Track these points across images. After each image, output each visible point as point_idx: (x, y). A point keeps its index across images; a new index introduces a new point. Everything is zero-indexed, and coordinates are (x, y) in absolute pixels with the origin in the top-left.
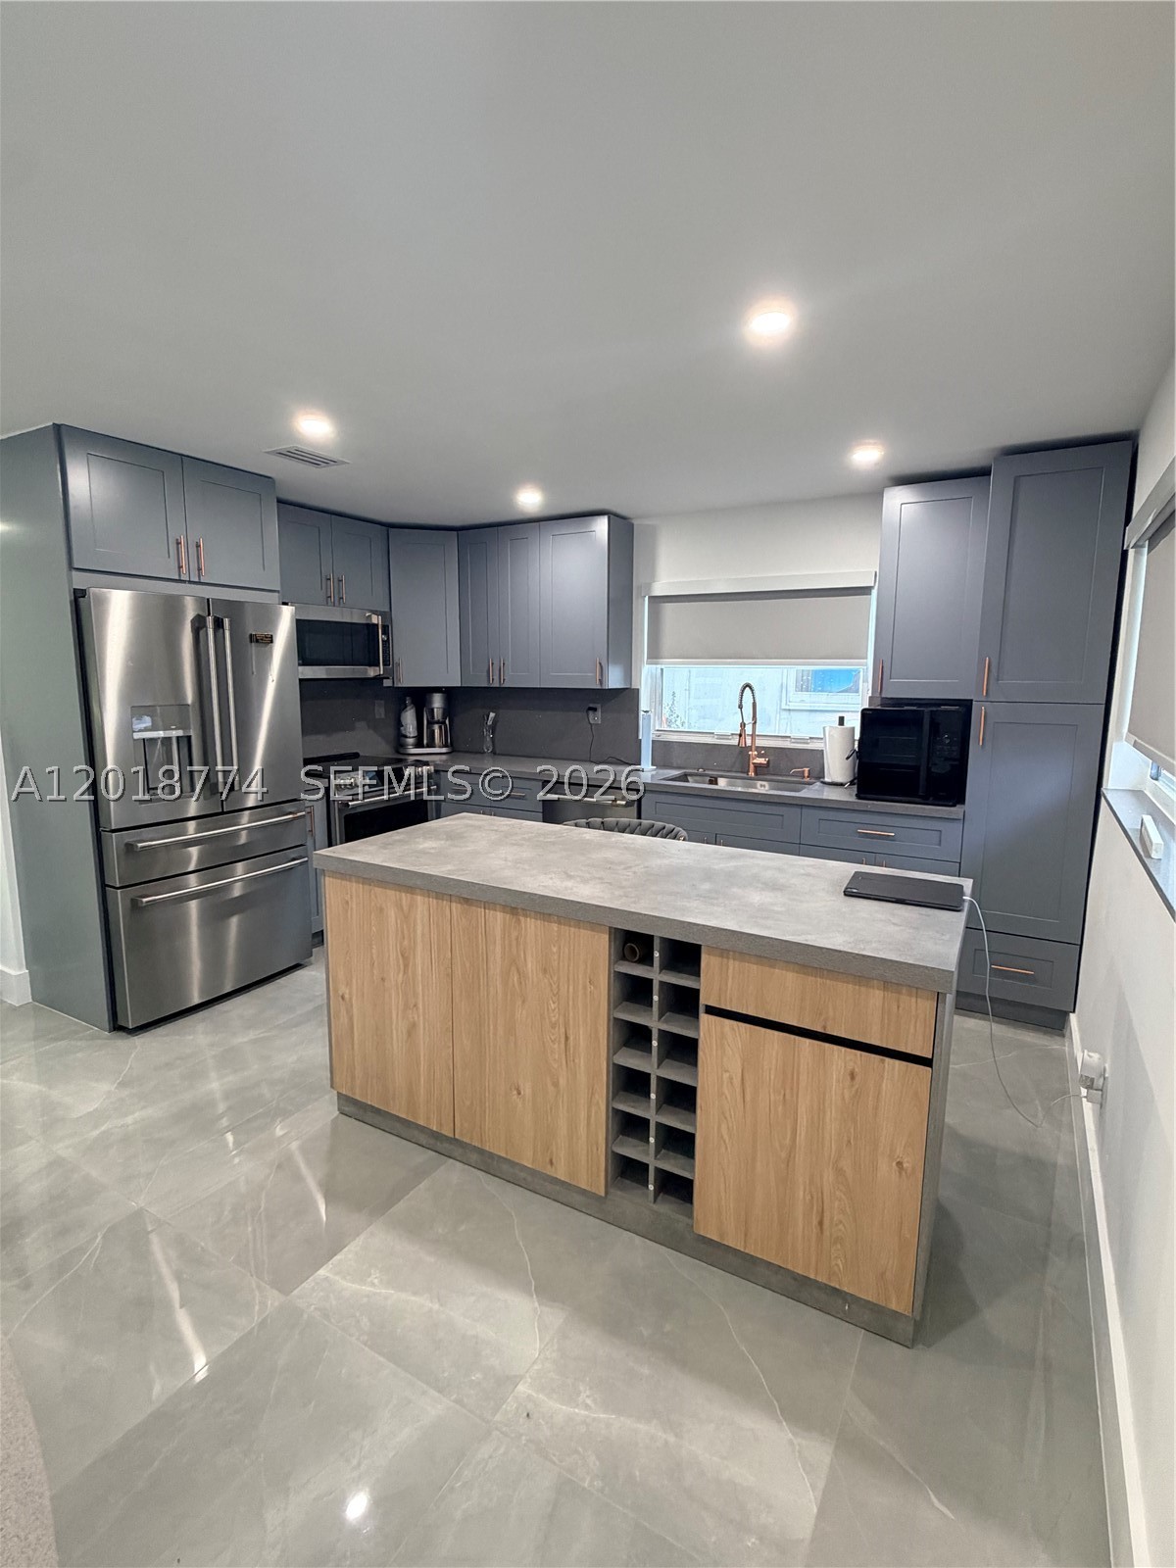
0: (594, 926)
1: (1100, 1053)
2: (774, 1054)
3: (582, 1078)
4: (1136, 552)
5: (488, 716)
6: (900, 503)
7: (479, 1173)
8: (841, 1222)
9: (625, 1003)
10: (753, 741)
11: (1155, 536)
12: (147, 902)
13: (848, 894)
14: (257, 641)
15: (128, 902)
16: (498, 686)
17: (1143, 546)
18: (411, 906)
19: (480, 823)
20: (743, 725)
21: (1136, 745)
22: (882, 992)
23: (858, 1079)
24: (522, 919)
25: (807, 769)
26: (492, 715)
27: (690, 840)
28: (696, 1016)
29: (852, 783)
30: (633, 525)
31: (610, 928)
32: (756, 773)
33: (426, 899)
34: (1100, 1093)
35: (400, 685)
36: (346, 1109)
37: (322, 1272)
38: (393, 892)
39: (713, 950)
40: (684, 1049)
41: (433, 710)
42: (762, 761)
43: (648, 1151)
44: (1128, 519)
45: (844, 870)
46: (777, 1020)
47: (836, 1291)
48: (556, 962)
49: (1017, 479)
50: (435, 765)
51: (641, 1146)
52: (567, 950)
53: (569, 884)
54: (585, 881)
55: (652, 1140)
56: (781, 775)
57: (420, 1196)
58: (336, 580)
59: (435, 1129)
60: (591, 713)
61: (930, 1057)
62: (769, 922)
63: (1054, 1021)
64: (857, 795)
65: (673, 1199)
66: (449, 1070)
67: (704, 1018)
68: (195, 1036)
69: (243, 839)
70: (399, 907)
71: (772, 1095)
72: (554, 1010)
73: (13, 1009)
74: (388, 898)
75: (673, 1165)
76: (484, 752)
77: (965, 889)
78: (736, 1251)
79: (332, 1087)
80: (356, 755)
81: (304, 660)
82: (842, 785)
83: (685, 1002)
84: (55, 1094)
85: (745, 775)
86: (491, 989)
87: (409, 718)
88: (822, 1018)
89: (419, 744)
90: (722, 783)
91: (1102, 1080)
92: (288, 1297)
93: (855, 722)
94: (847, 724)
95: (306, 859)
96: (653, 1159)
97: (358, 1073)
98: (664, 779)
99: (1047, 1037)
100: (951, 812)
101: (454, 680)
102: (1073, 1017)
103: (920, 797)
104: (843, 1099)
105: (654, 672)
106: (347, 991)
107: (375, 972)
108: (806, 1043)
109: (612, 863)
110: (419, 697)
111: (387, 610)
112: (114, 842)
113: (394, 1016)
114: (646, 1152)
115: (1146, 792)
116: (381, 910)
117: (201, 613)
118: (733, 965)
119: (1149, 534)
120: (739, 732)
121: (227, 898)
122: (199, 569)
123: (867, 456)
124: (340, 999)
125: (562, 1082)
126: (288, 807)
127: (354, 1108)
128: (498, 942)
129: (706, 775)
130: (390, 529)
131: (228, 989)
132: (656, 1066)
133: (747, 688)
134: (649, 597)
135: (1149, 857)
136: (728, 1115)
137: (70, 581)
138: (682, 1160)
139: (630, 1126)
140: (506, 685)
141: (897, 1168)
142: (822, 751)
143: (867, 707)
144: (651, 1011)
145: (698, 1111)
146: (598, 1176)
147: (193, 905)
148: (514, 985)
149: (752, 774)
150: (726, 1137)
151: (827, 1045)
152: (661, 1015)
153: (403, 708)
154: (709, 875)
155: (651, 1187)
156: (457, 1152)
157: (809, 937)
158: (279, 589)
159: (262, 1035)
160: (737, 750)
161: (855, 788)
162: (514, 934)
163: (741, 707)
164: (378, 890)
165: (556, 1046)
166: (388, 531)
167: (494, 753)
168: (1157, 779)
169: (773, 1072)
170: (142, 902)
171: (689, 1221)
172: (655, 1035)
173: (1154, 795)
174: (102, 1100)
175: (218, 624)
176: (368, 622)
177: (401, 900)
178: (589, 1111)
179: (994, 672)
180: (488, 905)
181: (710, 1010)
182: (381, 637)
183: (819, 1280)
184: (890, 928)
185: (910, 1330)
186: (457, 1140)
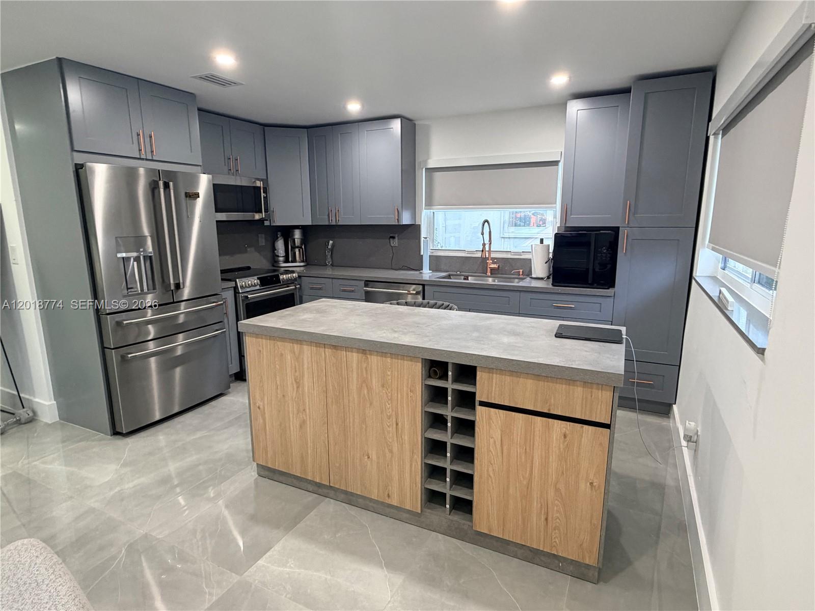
0: (413, 358)
1: (695, 423)
2: (520, 427)
3: (407, 446)
4: (715, 138)
5: (328, 243)
6: (576, 109)
7: (344, 504)
8: (558, 518)
9: (430, 403)
10: (490, 254)
11: (726, 129)
12: (131, 357)
13: (556, 336)
14: (190, 197)
15: (119, 358)
16: (334, 224)
17: (718, 134)
18: (301, 351)
19: (335, 304)
20: (484, 245)
21: (713, 249)
22: (582, 389)
23: (568, 437)
24: (368, 356)
25: (521, 270)
26: (331, 242)
28: (473, 408)
29: (548, 278)
30: (415, 124)
31: (422, 359)
32: (491, 274)
33: (310, 347)
34: (695, 444)
35: (274, 225)
36: (263, 473)
37: (260, 562)
38: (289, 344)
39: (484, 369)
40: (467, 427)
41: (294, 239)
42: (495, 266)
44: (710, 119)
45: (555, 324)
46: (521, 407)
47: (555, 556)
48: (390, 381)
49: (646, 95)
50: (298, 273)
51: (442, 484)
52: (396, 374)
53: (396, 335)
54: (405, 334)
55: (448, 480)
56: (506, 274)
57: (311, 518)
58: (234, 160)
59: (318, 481)
60: (391, 240)
61: (609, 423)
62: (515, 352)
63: (664, 409)
64: (552, 284)
65: (461, 513)
66: (326, 447)
67: (479, 409)
68: (160, 437)
69: (182, 319)
70: (293, 352)
71: (519, 449)
72: (389, 409)
73: (48, 425)
74: (286, 349)
75: (461, 493)
76: (327, 265)
77: (623, 332)
78: (497, 538)
79: (254, 461)
80: (249, 268)
81: (218, 210)
82: (542, 279)
83: (467, 400)
84: (83, 472)
85: (484, 275)
86: (351, 398)
87: (280, 244)
88: (548, 405)
89: (287, 261)
90: (471, 280)
91: (696, 436)
92: (243, 577)
93: (550, 242)
94: (546, 242)
95: (225, 330)
96: (449, 491)
97: (270, 451)
98: (438, 278)
99: (660, 419)
100: (606, 292)
101: (308, 222)
102: (675, 408)
103: (590, 284)
104: (560, 449)
105: (429, 214)
106: (262, 404)
107: (279, 392)
108: (538, 419)
109: (419, 323)
110: (286, 231)
111: (265, 178)
112: (109, 321)
113: (291, 417)
114: (445, 487)
115: (718, 277)
116: (282, 355)
117: (155, 179)
118: (496, 377)
119: (722, 128)
120: (481, 250)
121: (173, 356)
122: (152, 152)
123: (560, 80)
124: (258, 409)
125: (395, 449)
126: (212, 299)
127: (268, 472)
128: (355, 370)
129: (463, 275)
130: (265, 127)
131: (176, 409)
132: (450, 437)
133: (486, 223)
134: (425, 169)
135: (727, 309)
136: (492, 462)
137: (72, 159)
138: (467, 491)
139: (435, 472)
140: (340, 223)
141: (590, 486)
142: (530, 259)
143: (557, 232)
144: (447, 406)
145: (476, 461)
146: (417, 502)
147: (153, 360)
148: (364, 396)
149: (489, 274)
150: (492, 475)
151: (550, 420)
152: (452, 409)
153: (275, 239)
154: (476, 328)
155: (448, 506)
156: (332, 493)
158: (201, 164)
159: (205, 434)
160: (480, 260)
161: (551, 280)
162: (364, 365)
163: (483, 234)
164: (279, 343)
165: (391, 429)
166: (264, 129)
167: (332, 265)
168: (724, 270)
169: (519, 437)
170: (128, 357)
171: (470, 524)
172: (449, 419)
173: (723, 278)
174: (112, 474)
175: (166, 186)
176: (254, 185)
177: (294, 348)
178: (411, 465)
179: (632, 209)
180: (348, 348)
181: (483, 404)
182: (263, 195)
183: (545, 550)
184: (585, 353)
185: (596, 574)
186: (332, 487)
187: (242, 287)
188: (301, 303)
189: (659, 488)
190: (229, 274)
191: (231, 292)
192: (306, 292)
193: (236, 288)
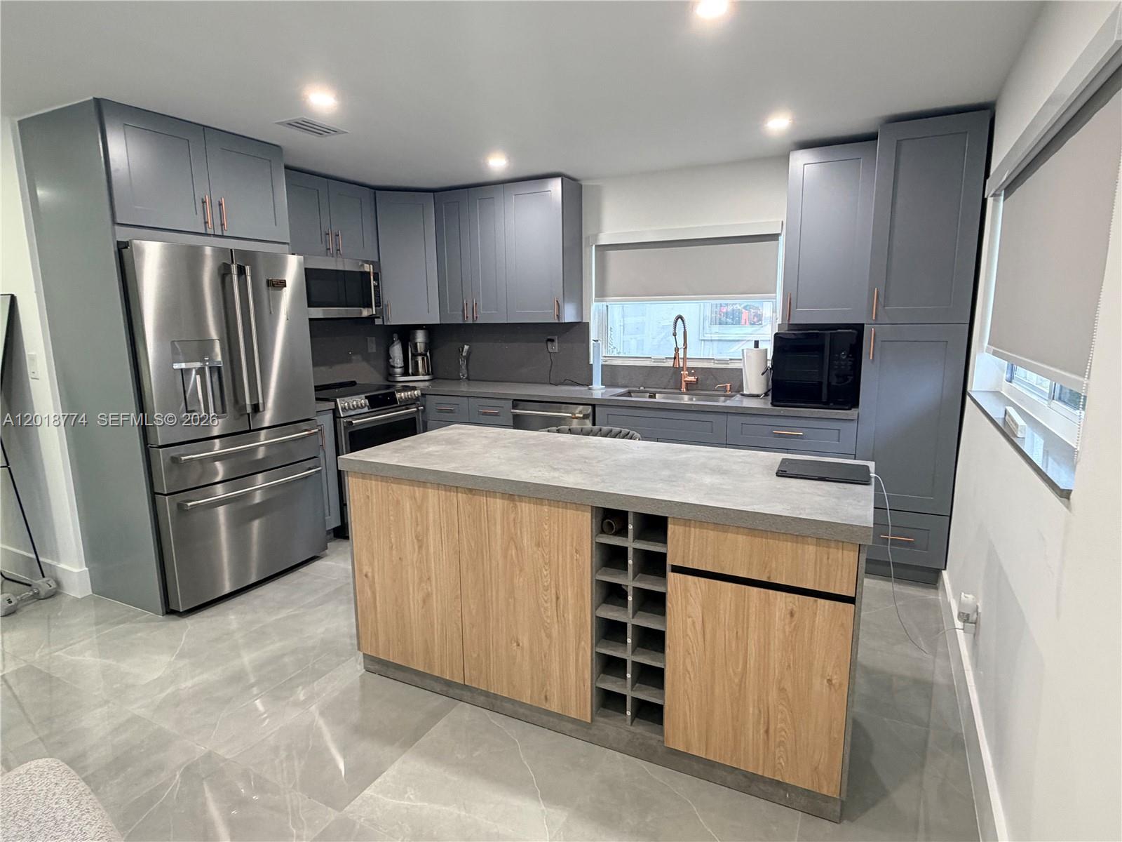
0: (578, 506)
1: (973, 595)
2: (728, 602)
3: (571, 630)
4: (994, 200)
5: (463, 348)
6: (803, 163)
7: (484, 710)
8: (783, 730)
9: (603, 568)
10: (684, 362)
11: (1009, 188)
12: (191, 506)
13: (778, 474)
14: (273, 285)
15: (175, 507)
16: (471, 322)
17: (1000, 195)
18: (425, 497)
20: (677, 350)
21: (995, 353)
22: (815, 547)
23: (796, 616)
24: (518, 504)
25: (728, 385)
26: (466, 347)
27: (642, 440)
28: (664, 575)
29: (766, 394)
30: (581, 186)
31: (592, 507)
32: (687, 389)
33: (436, 491)
34: (974, 625)
35: (389, 324)
36: (372, 667)
37: (368, 792)
38: (408, 487)
39: (678, 520)
40: (655, 602)
41: (416, 344)
42: (692, 379)
43: (626, 685)
44: (987, 175)
45: (777, 458)
46: (730, 574)
47: (780, 784)
48: (548, 537)
49: (899, 143)
50: (421, 390)
51: (620, 682)
52: (556, 527)
53: (556, 474)
54: (567, 472)
55: (629, 676)
56: (707, 390)
57: (439, 730)
58: (333, 235)
59: (448, 678)
60: (549, 343)
61: (854, 596)
62: (721, 497)
63: (930, 576)
64: (771, 404)
65: (647, 722)
66: (458, 629)
67: (671, 576)
68: (230, 618)
69: (261, 454)
70: (413, 498)
71: (727, 633)
72: (546, 577)
73: (77, 600)
74: (403, 492)
75: (647, 695)
76: (460, 379)
77: (870, 469)
78: (698, 759)
79: (359, 649)
80: (353, 383)
81: (311, 303)
82: (758, 396)
83: (654, 564)
84: (124, 666)
85: (678, 391)
86: (493, 561)
87: (397, 350)
88: (767, 570)
89: (406, 373)
90: (659, 398)
91: (975, 615)
92: (343, 812)
93: (768, 346)
94: (762, 346)
95: (320, 468)
96: (630, 691)
97: (382, 638)
98: (612, 396)
99: (925, 590)
100: (847, 414)
101: (435, 320)
102: (945, 574)
103: (823, 403)
104: (784, 632)
105: (601, 308)
106: (370, 570)
107: (394, 553)
108: (754, 590)
109: (586, 458)
110: (405, 333)
111: (376, 260)
112: (162, 457)
113: (411, 589)
114: (625, 687)
115: (1003, 392)
116: (398, 502)
117: (226, 262)
118: (694, 532)
119: (1004, 187)
120: (673, 357)
121: (249, 504)
122: (222, 225)
123: (779, 124)
124: (364, 578)
125: (555, 633)
126: (303, 425)
127: (379, 666)
128: (499, 523)
129: (648, 392)
130: (377, 191)
131: (253, 579)
132: (631, 616)
133: (680, 319)
134: (596, 246)
135: (1016, 436)
136: (691, 651)
137: (114, 235)
138: (656, 691)
139: (610, 665)
140: (478, 322)
141: (828, 685)
142: (741, 369)
144: (627, 573)
145: (667, 650)
146: (585, 706)
147: (221, 510)
148: (512, 558)
149: (684, 390)
150: (690, 669)
151: (771, 591)
152: (634, 577)
153: (390, 344)
154: (666, 464)
155: (629, 713)
156: (467, 695)
157: (755, 507)
158: (289, 242)
159: (293, 613)
160: (671, 371)
161: (770, 398)
162: (512, 516)
163: (675, 335)
164: (394, 486)
165: (549, 605)
166: (375, 193)
167: (468, 378)
168: (1010, 382)
169: (727, 616)
170: (186, 505)
171: (660, 738)
172: (630, 591)
173: (1009, 394)
174: (164, 669)
175: (241, 271)
176: (362, 270)
177: (414, 492)
178: (577, 655)
179: (881, 299)
180: (490, 493)
181: (677, 569)
182: (373, 283)
183: (765, 775)
184: (818, 498)
185: (838, 809)
186: (467, 686)
187: (344, 409)
188: (425, 430)
189: (925, 688)
190: (325, 392)
191: (330, 416)
192: (432, 415)
193: (335, 411)
